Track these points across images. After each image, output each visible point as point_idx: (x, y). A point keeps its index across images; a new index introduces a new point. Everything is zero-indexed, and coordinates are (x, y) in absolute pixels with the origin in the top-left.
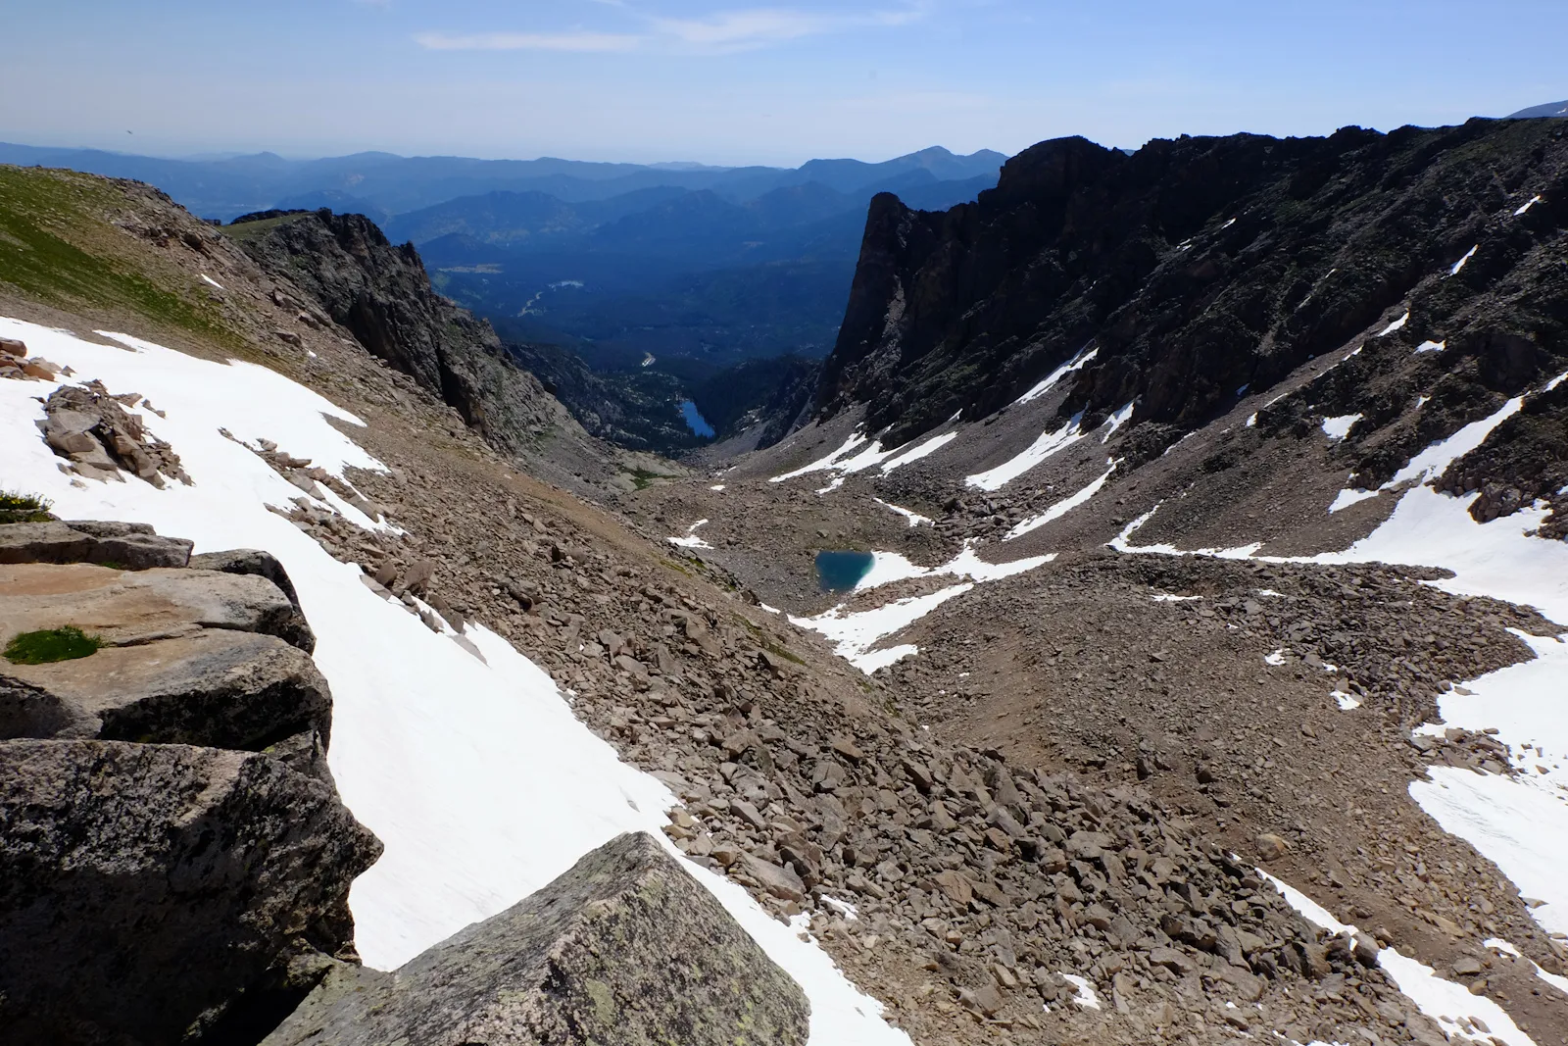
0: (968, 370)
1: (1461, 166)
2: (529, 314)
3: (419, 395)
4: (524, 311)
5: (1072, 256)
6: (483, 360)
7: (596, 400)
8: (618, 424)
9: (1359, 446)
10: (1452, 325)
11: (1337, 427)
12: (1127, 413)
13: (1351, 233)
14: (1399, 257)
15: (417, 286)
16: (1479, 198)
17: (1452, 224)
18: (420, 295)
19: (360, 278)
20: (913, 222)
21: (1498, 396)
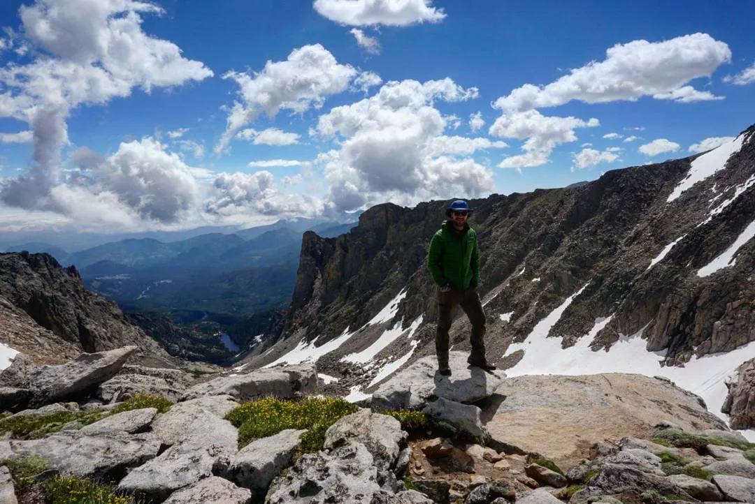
0: (351, 308)
1: (535, 207)
2: (143, 298)
3: (54, 340)
4: (141, 296)
5: (392, 253)
6: (112, 322)
7: (177, 338)
8: (189, 349)
9: (514, 325)
10: (541, 271)
11: (506, 317)
12: (420, 320)
13: (499, 236)
14: (518, 245)
15: (76, 287)
16: (544, 220)
17: (536, 230)
18: (77, 292)
19: (41, 284)
20: (323, 243)
21: (563, 298)
